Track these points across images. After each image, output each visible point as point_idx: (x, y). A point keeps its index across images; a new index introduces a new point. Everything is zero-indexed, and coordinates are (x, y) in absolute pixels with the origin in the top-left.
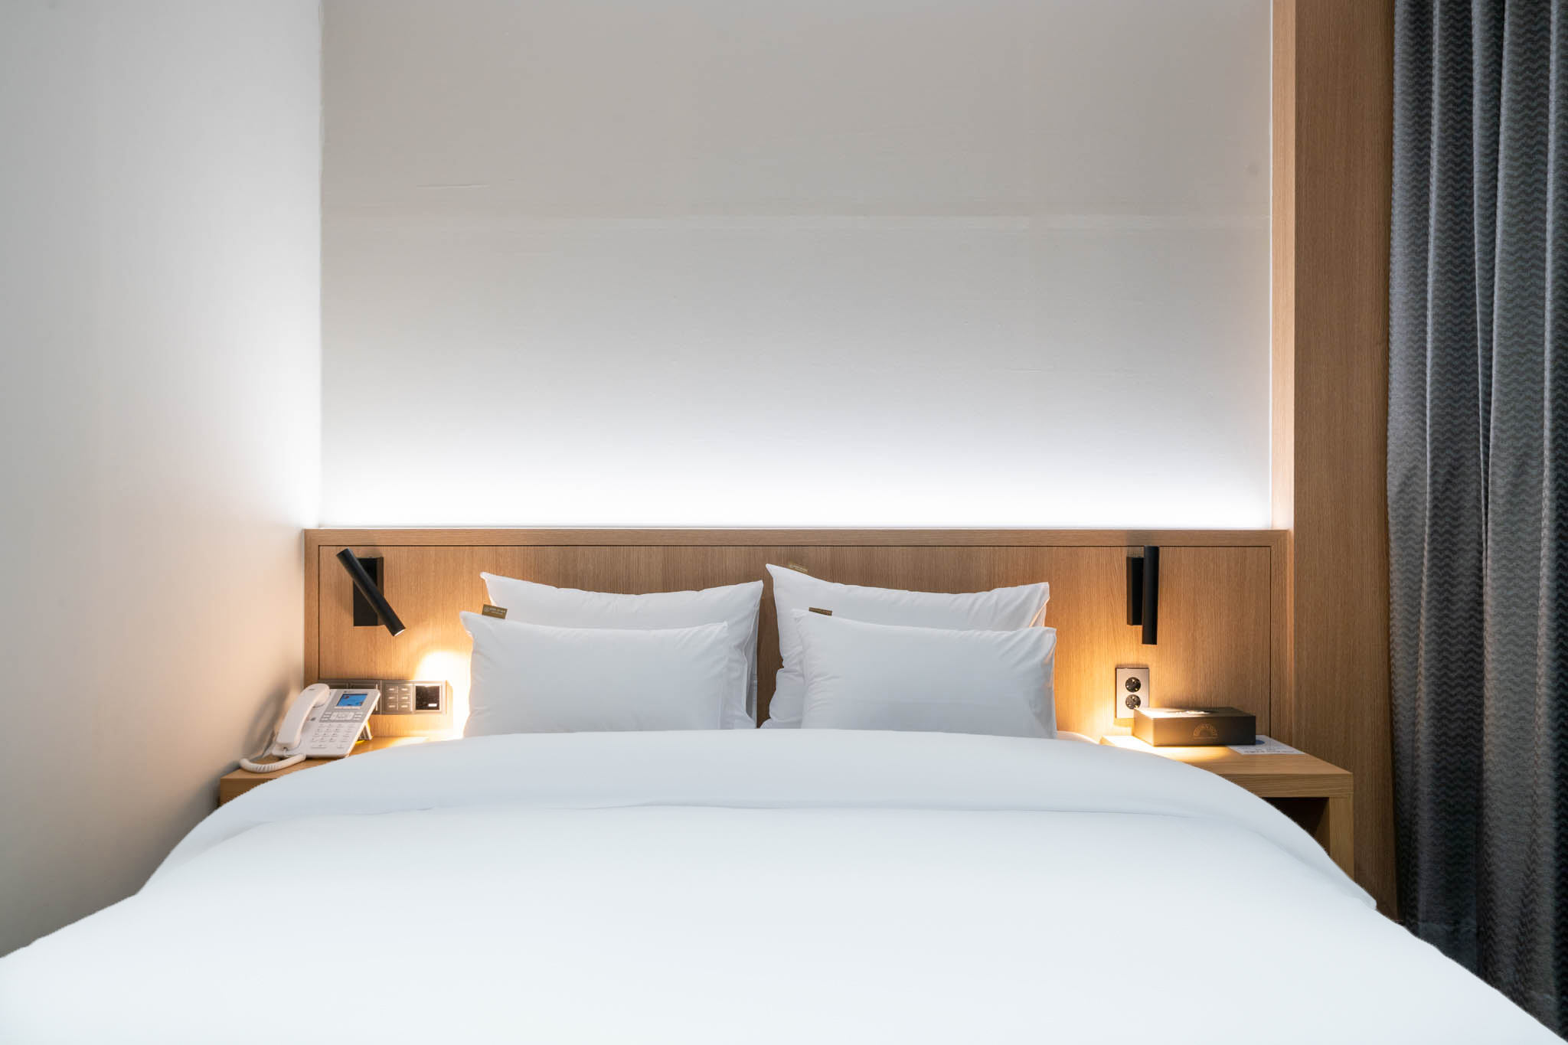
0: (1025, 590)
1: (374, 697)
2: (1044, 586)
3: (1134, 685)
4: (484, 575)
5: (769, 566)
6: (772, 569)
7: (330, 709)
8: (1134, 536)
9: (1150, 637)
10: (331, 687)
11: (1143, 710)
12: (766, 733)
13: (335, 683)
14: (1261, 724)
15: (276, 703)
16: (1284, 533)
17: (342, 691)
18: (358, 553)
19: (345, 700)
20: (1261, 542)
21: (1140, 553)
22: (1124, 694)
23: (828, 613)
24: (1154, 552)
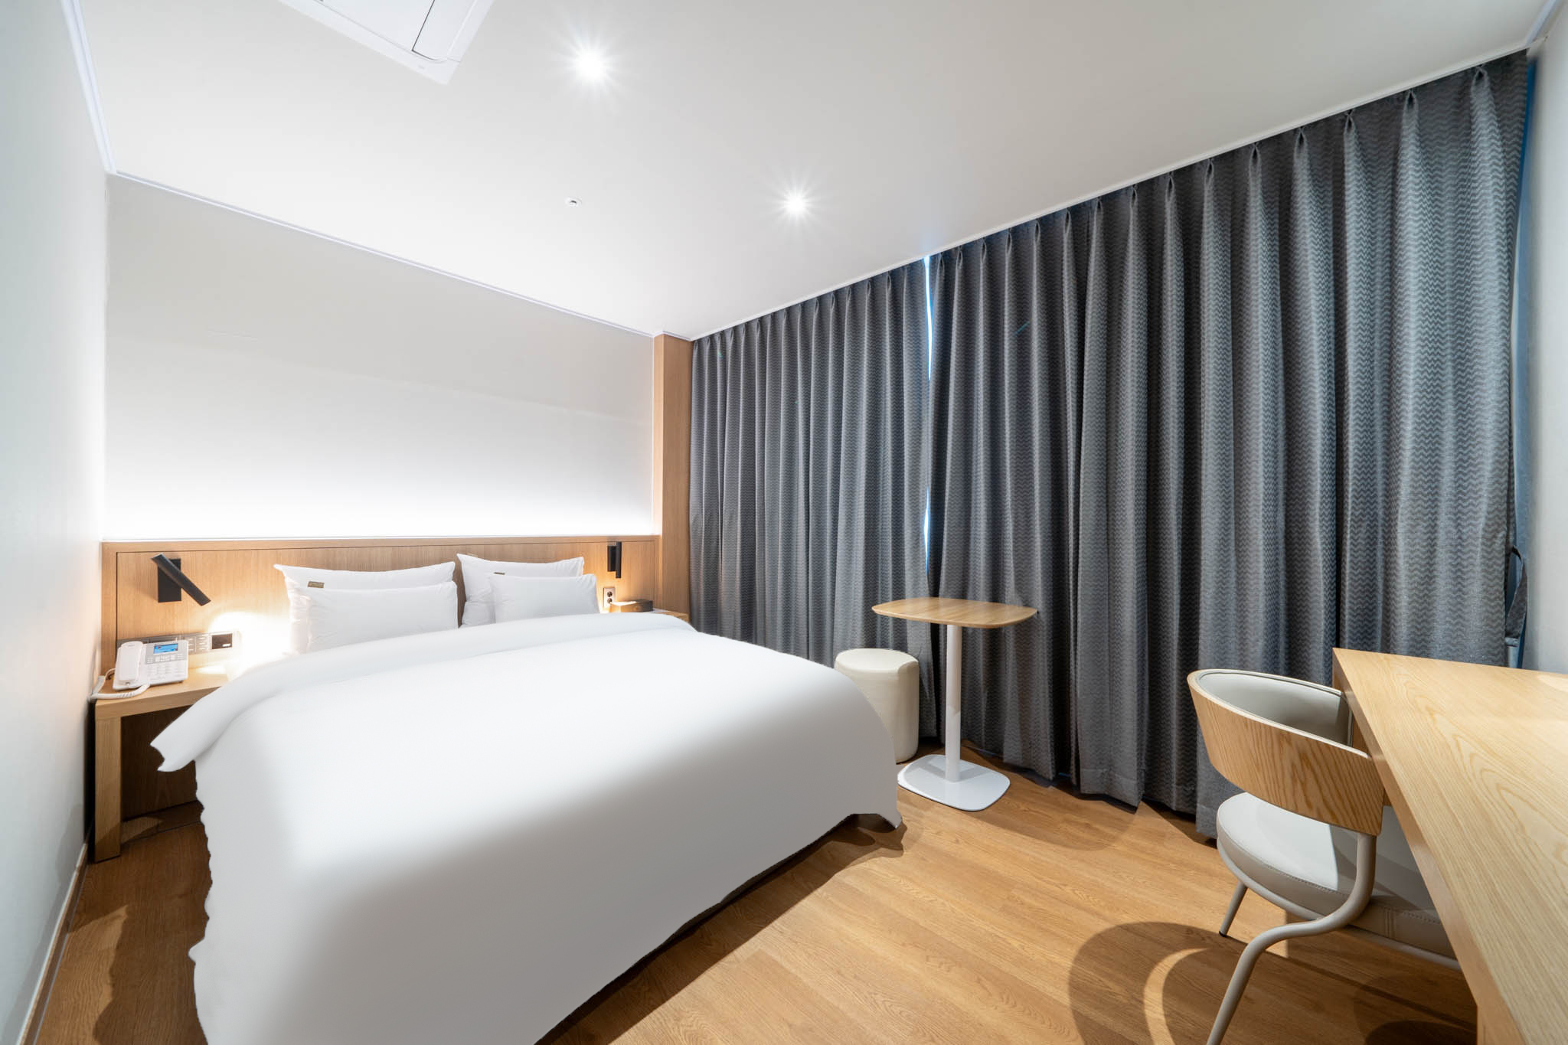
0: (576, 559)
2: (581, 558)
3: (610, 594)
5: (458, 555)
6: (459, 556)
8: (611, 538)
9: (619, 576)
10: (144, 643)
11: (613, 603)
12: (463, 629)
14: (655, 604)
16: (658, 536)
17: (155, 644)
19: (157, 649)
20: (652, 539)
21: (615, 544)
22: (607, 598)
23: (503, 574)
24: (620, 544)
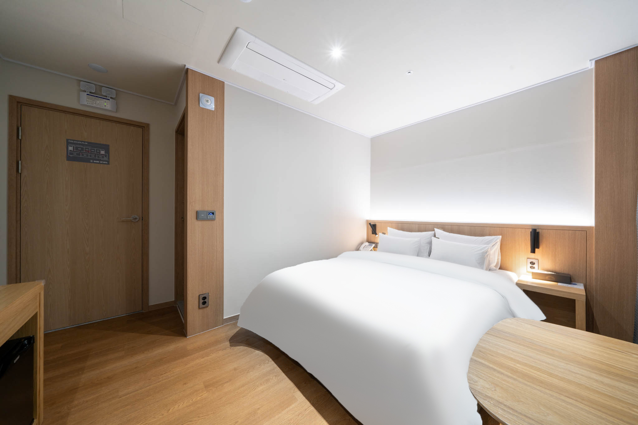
1: (374, 245)
3: (533, 263)
4: (388, 228)
7: (368, 246)
13: (369, 242)
15: (362, 243)
17: (370, 244)
18: (372, 223)
19: (369, 245)
22: (529, 265)
23: (439, 238)
